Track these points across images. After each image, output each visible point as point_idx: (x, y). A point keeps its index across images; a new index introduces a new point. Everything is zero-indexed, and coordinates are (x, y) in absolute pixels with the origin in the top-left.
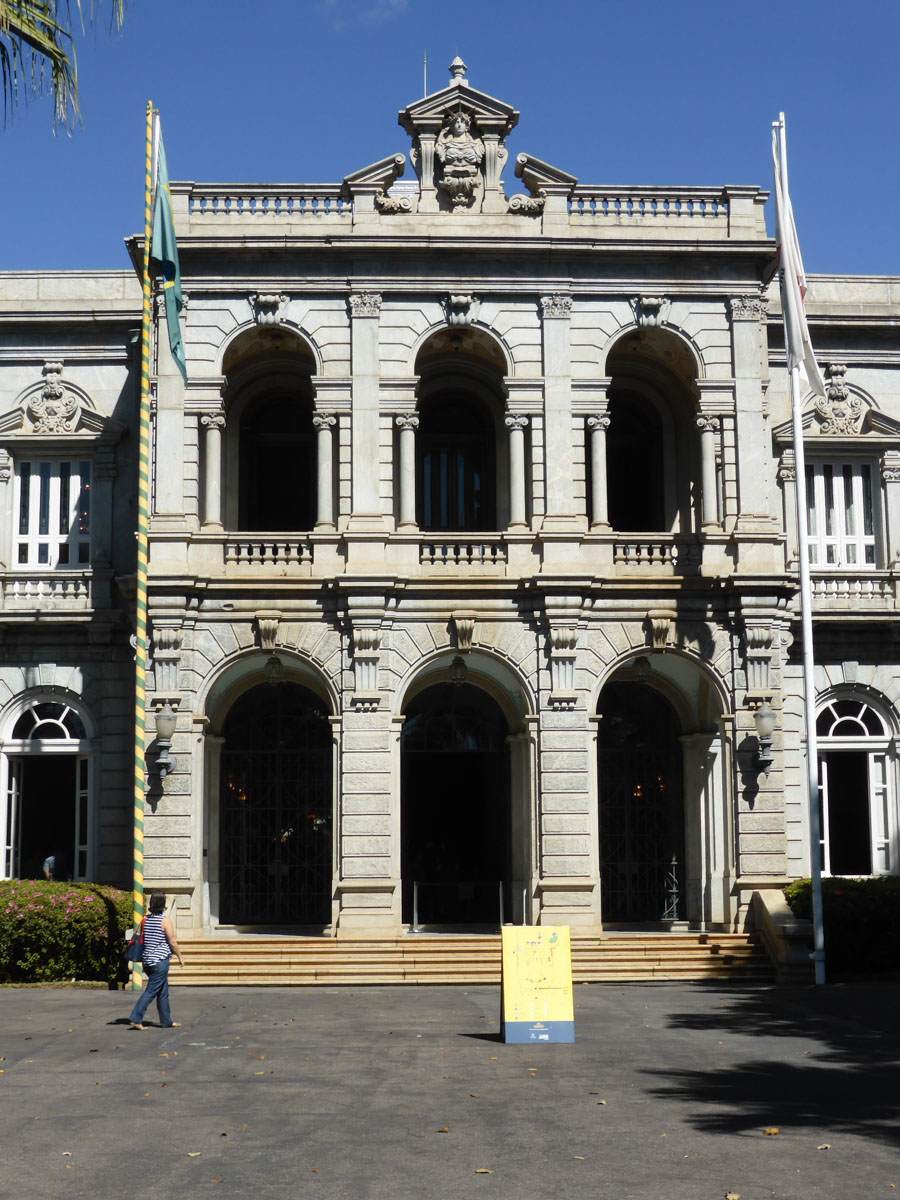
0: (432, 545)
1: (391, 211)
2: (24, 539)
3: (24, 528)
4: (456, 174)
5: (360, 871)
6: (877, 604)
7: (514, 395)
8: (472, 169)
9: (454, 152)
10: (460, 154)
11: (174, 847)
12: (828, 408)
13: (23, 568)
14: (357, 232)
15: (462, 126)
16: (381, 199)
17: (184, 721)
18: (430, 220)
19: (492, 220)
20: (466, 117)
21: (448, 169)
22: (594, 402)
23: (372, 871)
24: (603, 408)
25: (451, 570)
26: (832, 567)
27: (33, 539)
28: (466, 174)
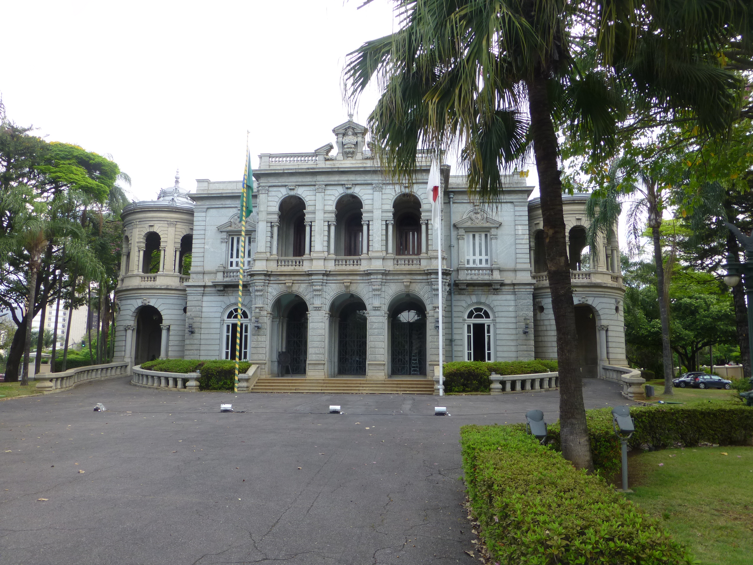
0: (338, 260)
1: (328, 160)
2: (232, 260)
3: (232, 257)
4: (348, 148)
5: (314, 359)
6: (486, 277)
7: (364, 215)
8: (353, 146)
9: (347, 141)
10: (349, 142)
11: (261, 350)
12: (473, 217)
13: (231, 268)
14: (318, 166)
15: (350, 133)
16: (326, 156)
17: (264, 313)
18: (340, 162)
19: (359, 162)
20: (351, 130)
21: (346, 146)
22: (388, 216)
23: (317, 358)
24: (391, 218)
25: (344, 268)
26: (475, 266)
27: (234, 260)
28: (351, 148)
